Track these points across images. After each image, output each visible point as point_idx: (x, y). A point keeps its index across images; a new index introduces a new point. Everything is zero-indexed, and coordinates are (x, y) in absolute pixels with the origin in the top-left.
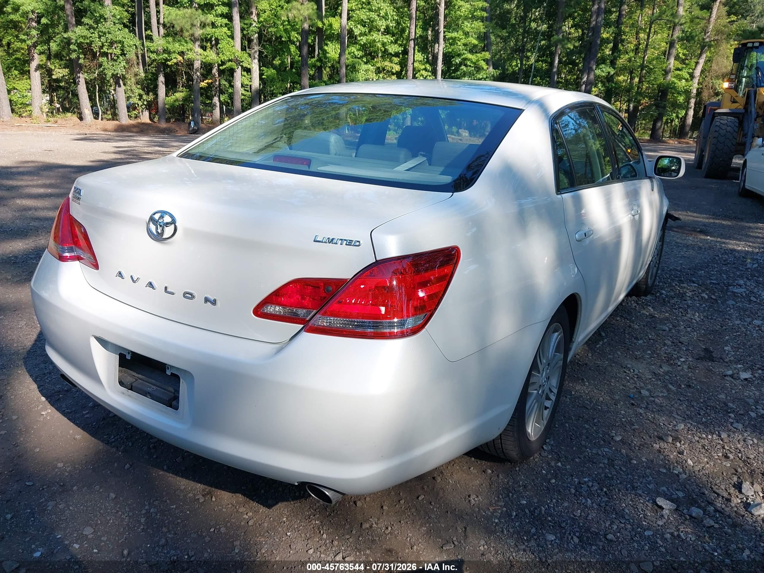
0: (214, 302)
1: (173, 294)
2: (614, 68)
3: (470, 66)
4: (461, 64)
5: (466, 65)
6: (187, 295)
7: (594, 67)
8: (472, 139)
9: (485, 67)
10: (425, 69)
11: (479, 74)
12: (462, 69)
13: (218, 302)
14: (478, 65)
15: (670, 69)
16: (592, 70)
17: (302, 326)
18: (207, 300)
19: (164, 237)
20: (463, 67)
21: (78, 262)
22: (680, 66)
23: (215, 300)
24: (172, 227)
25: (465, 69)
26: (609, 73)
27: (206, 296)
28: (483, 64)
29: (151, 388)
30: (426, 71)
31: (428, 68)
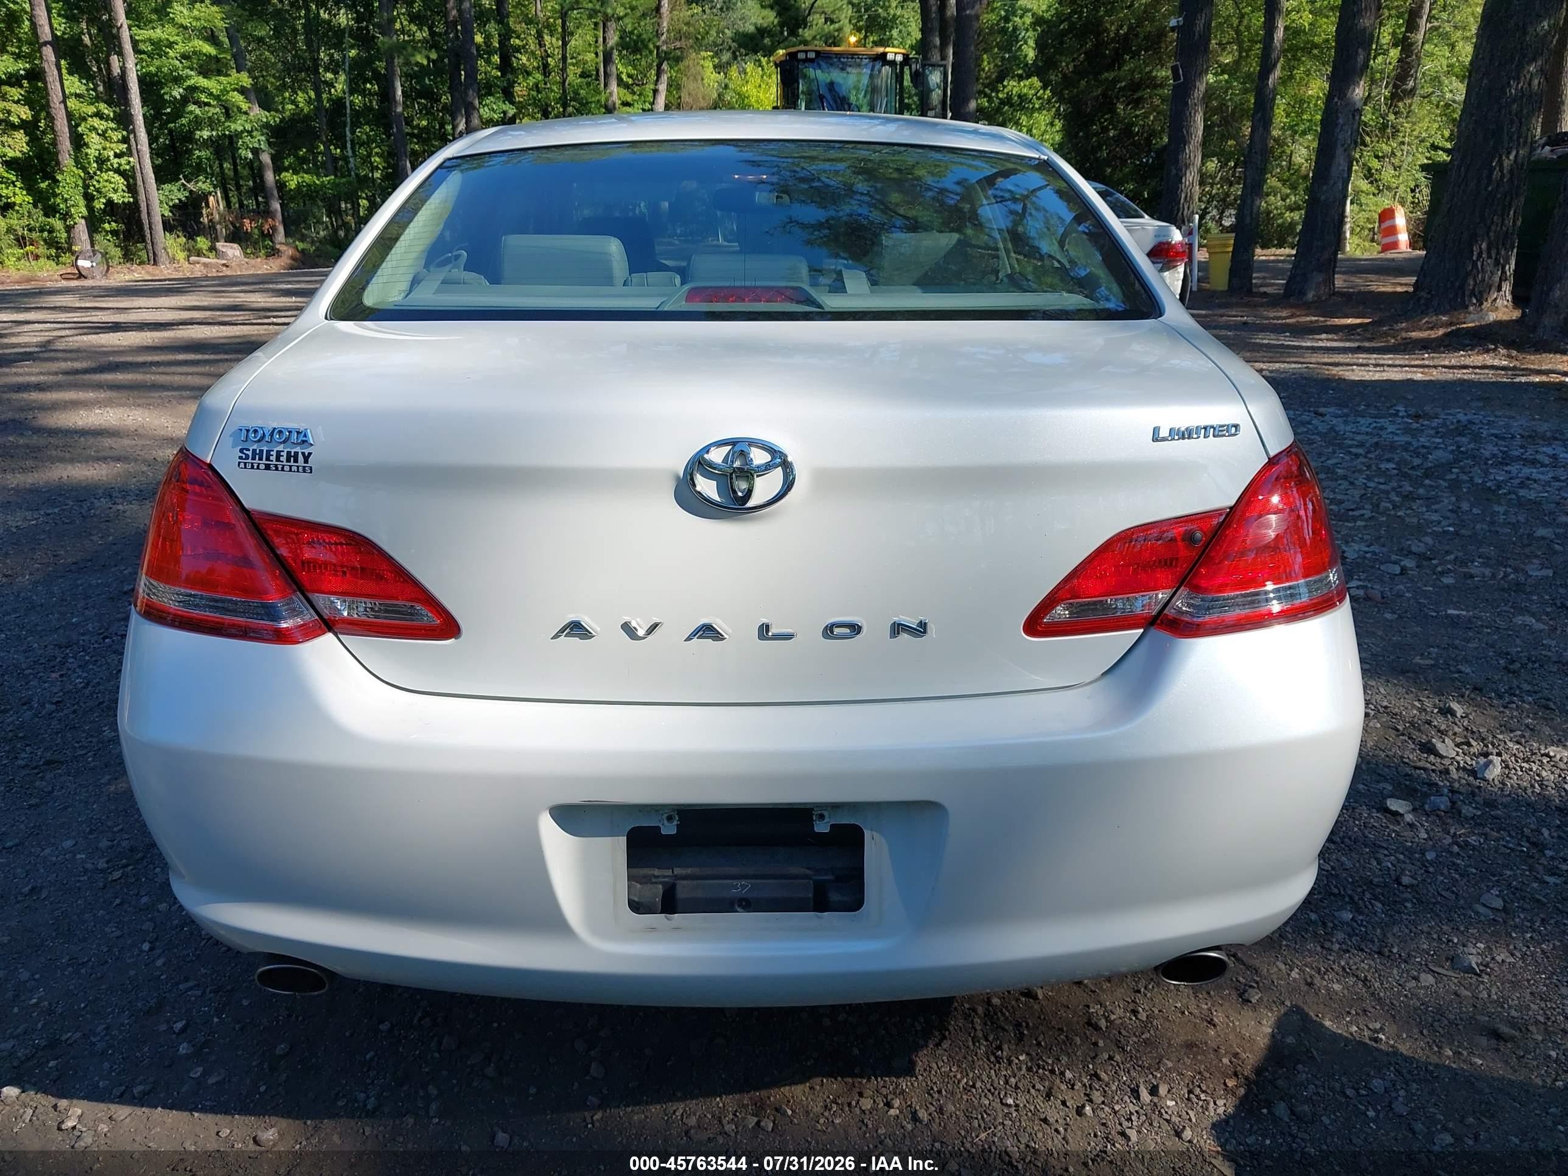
0: (921, 630)
1: (788, 637)
2: (512, 103)
3: (208, 104)
4: (185, 100)
5: (198, 103)
6: (837, 631)
7: (477, 102)
8: (252, 262)
9: (244, 106)
10: (99, 115)
11: (235, 122)
12: (191, 112)
13: (932, 628)
14: (227, 101)
15: (614, 104)
16: (474, 108)
17: (1142, 630)
18: (897, 629)
19: (750, 504)
20: (192, 107)
21: (330, 636)
22: (629, 98)
23: (923, 625)
24: (778, 474)
25: (198, 111)
26: (505, 113)
27: (896, 619)
28: (237, 98)
29: (740, 888)
30: (101, 118)
31: (106, 111)
